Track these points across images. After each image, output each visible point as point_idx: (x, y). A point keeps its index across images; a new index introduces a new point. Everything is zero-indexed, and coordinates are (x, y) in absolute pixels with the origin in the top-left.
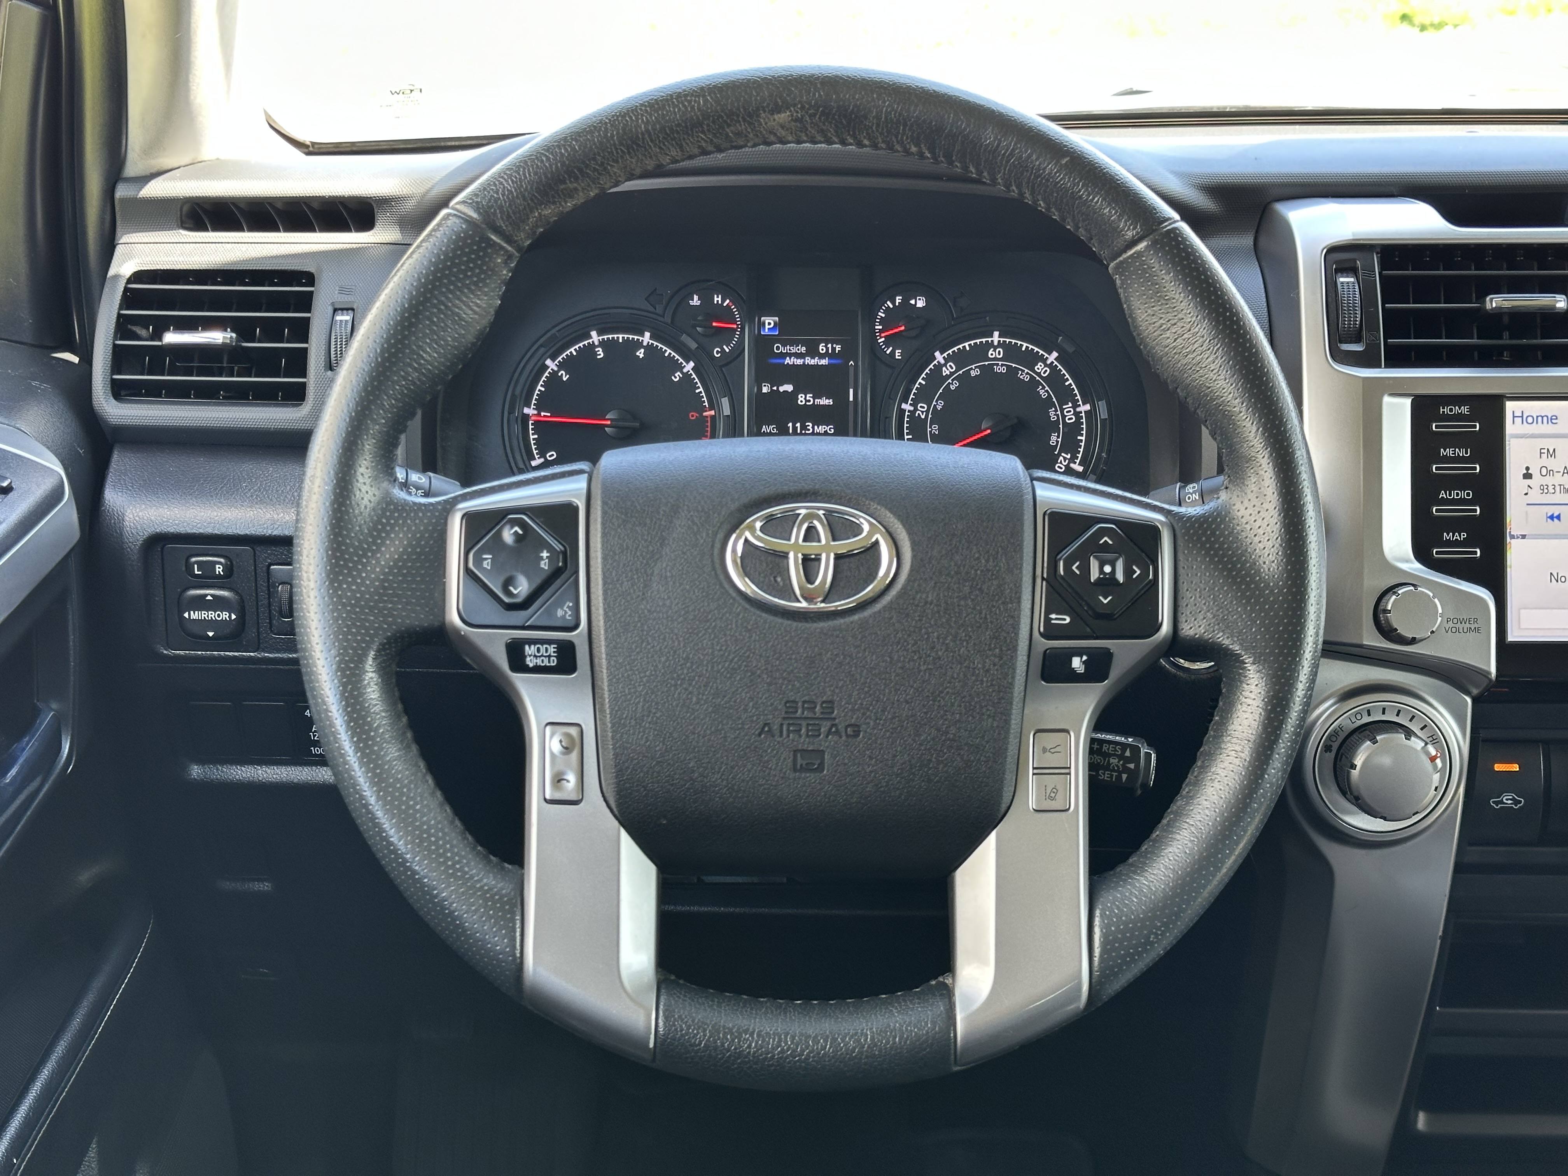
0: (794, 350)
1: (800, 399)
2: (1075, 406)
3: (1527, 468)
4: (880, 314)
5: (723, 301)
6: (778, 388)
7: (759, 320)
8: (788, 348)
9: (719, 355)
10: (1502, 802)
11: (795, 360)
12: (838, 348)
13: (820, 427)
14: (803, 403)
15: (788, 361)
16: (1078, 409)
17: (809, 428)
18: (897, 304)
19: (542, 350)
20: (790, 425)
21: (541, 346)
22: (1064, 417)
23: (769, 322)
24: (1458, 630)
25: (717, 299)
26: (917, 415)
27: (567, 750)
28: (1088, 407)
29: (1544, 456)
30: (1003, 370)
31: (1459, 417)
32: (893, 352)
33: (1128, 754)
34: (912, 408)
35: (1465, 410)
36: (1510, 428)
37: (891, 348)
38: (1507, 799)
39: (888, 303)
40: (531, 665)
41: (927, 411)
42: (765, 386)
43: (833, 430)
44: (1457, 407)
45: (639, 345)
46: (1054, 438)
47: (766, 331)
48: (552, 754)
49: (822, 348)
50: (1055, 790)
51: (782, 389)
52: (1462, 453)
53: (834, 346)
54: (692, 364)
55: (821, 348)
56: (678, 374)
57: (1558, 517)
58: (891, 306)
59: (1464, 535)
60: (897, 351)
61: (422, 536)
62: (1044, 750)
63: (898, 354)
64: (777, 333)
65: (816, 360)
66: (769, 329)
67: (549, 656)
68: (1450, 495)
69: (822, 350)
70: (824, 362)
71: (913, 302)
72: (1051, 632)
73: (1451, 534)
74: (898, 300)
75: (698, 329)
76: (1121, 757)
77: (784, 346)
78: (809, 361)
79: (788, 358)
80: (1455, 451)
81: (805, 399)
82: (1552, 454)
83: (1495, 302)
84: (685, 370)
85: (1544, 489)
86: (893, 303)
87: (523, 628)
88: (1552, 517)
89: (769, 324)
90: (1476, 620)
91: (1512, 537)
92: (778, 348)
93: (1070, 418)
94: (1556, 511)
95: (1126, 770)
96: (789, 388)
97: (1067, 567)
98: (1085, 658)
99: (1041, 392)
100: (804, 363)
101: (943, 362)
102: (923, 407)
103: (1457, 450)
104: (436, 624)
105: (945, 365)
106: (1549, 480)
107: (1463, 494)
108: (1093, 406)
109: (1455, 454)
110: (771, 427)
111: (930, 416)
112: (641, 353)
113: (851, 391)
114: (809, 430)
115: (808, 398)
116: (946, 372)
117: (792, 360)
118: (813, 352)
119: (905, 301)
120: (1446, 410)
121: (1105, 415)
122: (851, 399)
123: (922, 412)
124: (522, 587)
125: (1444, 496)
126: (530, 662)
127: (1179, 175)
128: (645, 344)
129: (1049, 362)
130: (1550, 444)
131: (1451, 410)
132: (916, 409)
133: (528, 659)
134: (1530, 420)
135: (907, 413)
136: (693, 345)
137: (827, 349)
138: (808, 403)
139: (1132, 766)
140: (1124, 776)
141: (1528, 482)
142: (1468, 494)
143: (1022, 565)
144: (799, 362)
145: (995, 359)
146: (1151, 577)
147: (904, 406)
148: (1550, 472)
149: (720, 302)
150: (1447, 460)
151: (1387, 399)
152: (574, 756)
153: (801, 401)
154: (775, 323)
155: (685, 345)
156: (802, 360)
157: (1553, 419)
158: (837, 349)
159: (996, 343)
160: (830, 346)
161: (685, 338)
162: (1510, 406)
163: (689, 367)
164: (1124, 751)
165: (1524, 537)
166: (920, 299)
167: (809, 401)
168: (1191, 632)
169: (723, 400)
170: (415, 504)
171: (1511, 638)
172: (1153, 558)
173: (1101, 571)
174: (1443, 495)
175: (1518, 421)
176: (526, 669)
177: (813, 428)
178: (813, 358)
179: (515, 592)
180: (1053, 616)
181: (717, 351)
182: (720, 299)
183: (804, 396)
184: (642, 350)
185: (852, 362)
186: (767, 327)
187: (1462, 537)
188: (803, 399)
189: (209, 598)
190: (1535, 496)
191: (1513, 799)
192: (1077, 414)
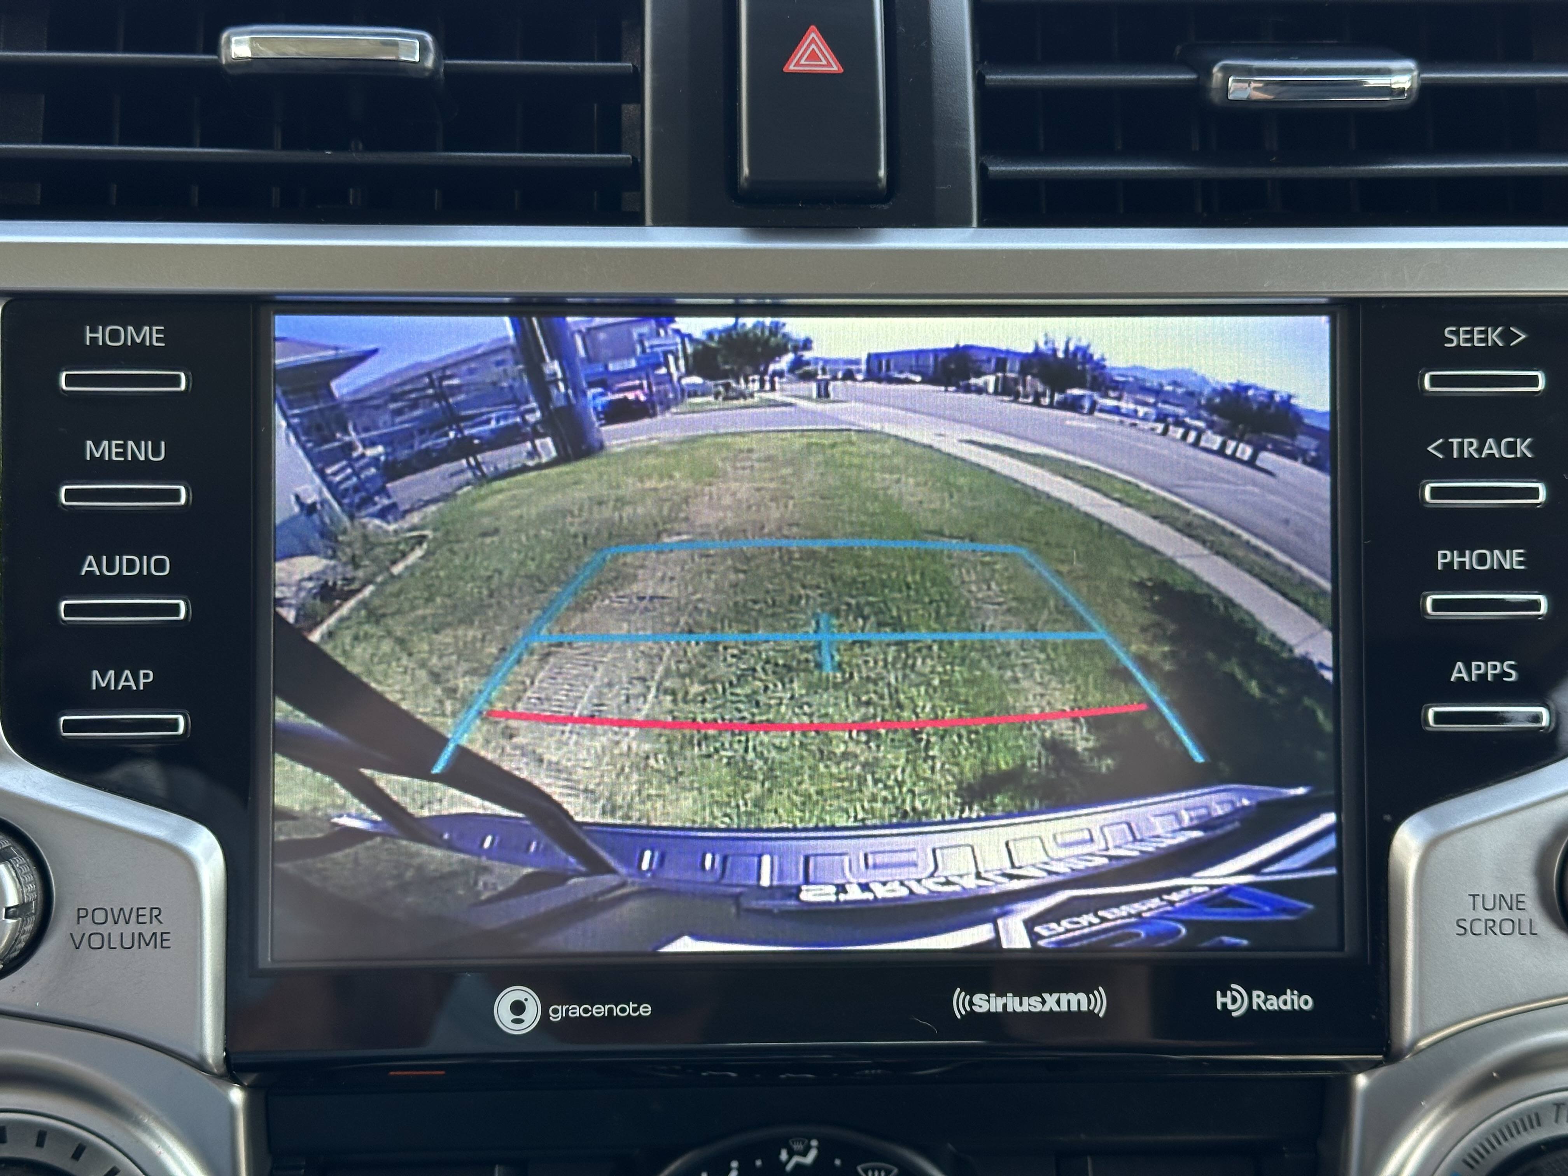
24: (106, 942)
31: (136, 355)
35: (150, 335)
44: (130, 328)
52: (143, 452)
59: (146, 677)
68: (111, 567)
73: (112, 673)
80: (124, 446)
83: (245, 45)
90: (156, 914)
103: (131, 443)
107: (145, 565)
109: (124, 454)
120: (102, 335)
125: (95, 568)
131: (114, 336)
142: (160, 565)
150: (103, 471)
171: (266, 959)
174: (90, 565)
187: (142, 681)
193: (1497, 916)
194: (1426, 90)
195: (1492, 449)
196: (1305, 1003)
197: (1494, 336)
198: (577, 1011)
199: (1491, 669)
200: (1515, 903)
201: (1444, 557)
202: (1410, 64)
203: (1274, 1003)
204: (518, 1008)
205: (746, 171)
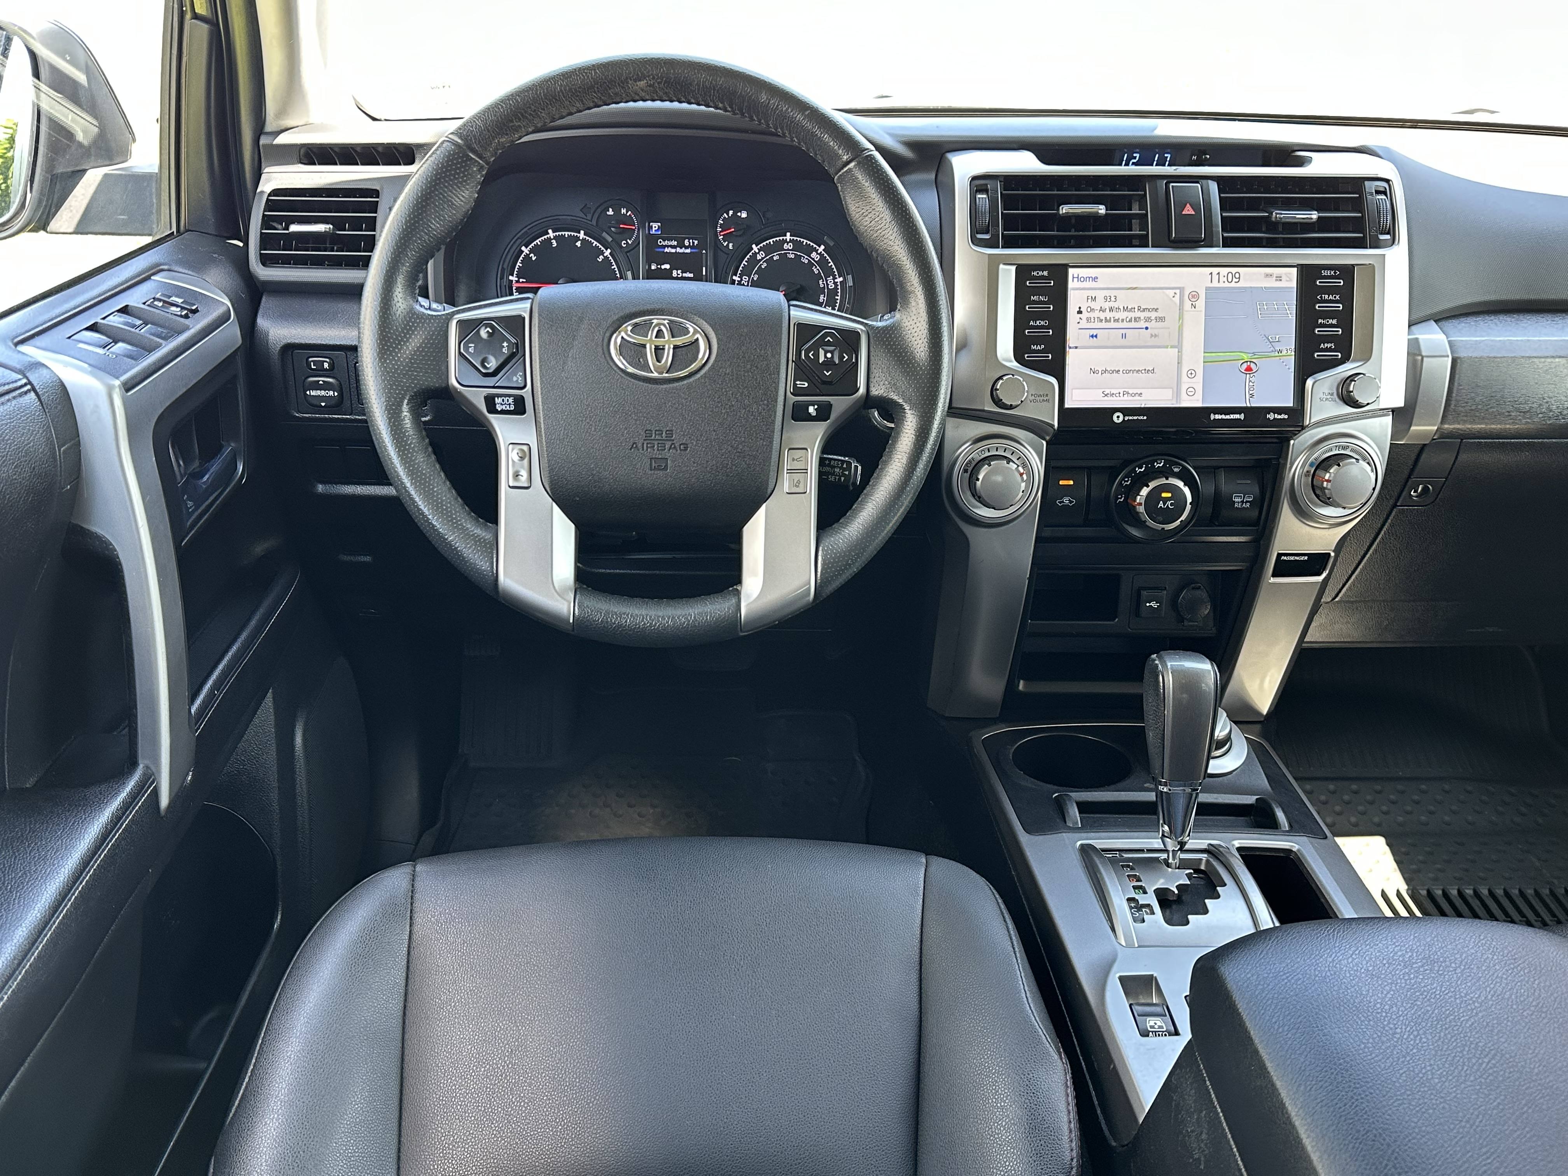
0: (670, 243)
2: (834, 278)
3: (1080, 308)
4: (720, 221)
5: (627, 212)
7: (649, 225)
8: (666, 242)
9: (625, 245)
10: (1063, 502)
12: (696, 242)
15: (666, 250)
16: (836, 280)
18: (730, 216)
19: (520, 241)
21: (518, 238)
22: (828, 285)
23: (655, 226)
24: (1036, 401)
25: (623, 211)
27: (522, 458)
28: (841, 279)
29: (1089, 300)
30: (792, 256)
31: (1043, 278)
32: (728, 245)
33: (845, 466)
35: (1045, 273)
36: (1071, 285)
37: (726, 243)
38: (1066, 500)
39: (725, 214)
40: (499, 410)
41: (748, 282)
44: (1041, 272)
45: (578, 239)
46: (822, 297)
47: (653, 232)
48: (513, 461)
49: (686, 243)
50: (799, 482)
51: (663, 267)
52: (1043, 299)
53: (694, 241)
54: (609, 251)
56: (601, 257)
57: (1096, 336)
58: (726, 217)
59: (1043, 347)
60: (730, 244)
61: (433, 334)
62: (793, 460)
63: (731, 247)
64: (660, 233)
65: (683, 250)
67: (510, 404)
68: (1036, 323)
70: (688, 251)
71: (739, 214)
72: (797, 392)
73: (1035, 346)
74: (731, 212)
75: (613, 229)
76: (841, 468)
77: (664, 241)
78: (679, 250)
79: (666, 248)
80: (1039, 297)
82: (1094, 299)
83: (1064, 209)
84: (605, 255)
85: (1088, 320)
86: (728, 214)
87: (494, 387)
88: (1092, 336)
90: (1047, 395)
91: (1070, 348)
92: (661, 242)
93: (832, 286)
94: (1094, 332)
95: (844, 475)
96: (667, 266)
97: (807, 355)
98: (816, 407)
99: (815, 270)
101: (757, 251)
102: (746, 279)
103: (1041, 297)
104: (444, 385)
105: (759, 253)
106: (1092, 315)
107: (1043, 323)
108: (844, 278)
109: (1039, 299)
112: (578, 244)
113: (704, 268)
116: (759, 257)
117: (669, 249)
118: (682, 246)
119: (735, 214)
120: (1035, 273)
121: (851, 284)
122: (704, 273)
124: (492, 364)
125: (1033, 323)
126: (499, 408)
127: (892, 135)
128: (581, 238)
129: (819, 252)
130: (1093, 293)
131: (1038, 273)
132: (742, 280)
133: (497, 406)
134: (1082, 279)
136: (610, 239)
137: (690, 243)
139: (847, 473)
140: (843, 479)
141: (1080, 315)
142: (1046, 323)
143: (780, 353)
144: (673, 251)
145: (788, 250)
146: (854, 360)
147: (734, 278)
148: (1092, 310)
149: (625, 213)
150: (1035, 302)
151: (1002, 266)
152: (526, 461)
154: (658, 227)
155: (604, 238)
156: (675, 250)
157: (1095, 279)
159: (788, 240)
160: (691, 241)
161: (604, 235)
162: (1071, 271)
163: (607, 253)
164: (842, 465)
165: (1076, 348)
166: (743, 213)
168: (876, 393)
169: (627, 272)
170: (429, 315)
171: (1067, 406)
172: (856, 350)
173: (825, 357)
174: (1031, 323)
175: (1076, 280)
176: (496, 412)
178: (681, 248)
179: (488, 366)
180: (798, 382)
181: (624, 243)
182: (625, 211)
184: (579, 242)
185: (704, 251)
186: (654, 229)
189: (321, 382)
190: (1084, 324)
191: (1069, 500)
192: (835, 283)
193: (1328, 397)
194: (1319, 217)
195: (1331, 297)
196: (1286, 417)
197: (1332, 273)
198: (1131, 418)
199: (1329, 345)
200: (1332, 394)
201: (1320, 321)
202: (1316, 212)
203: (1279, 417)
204: (1118, 417)
205: (1174, 235)
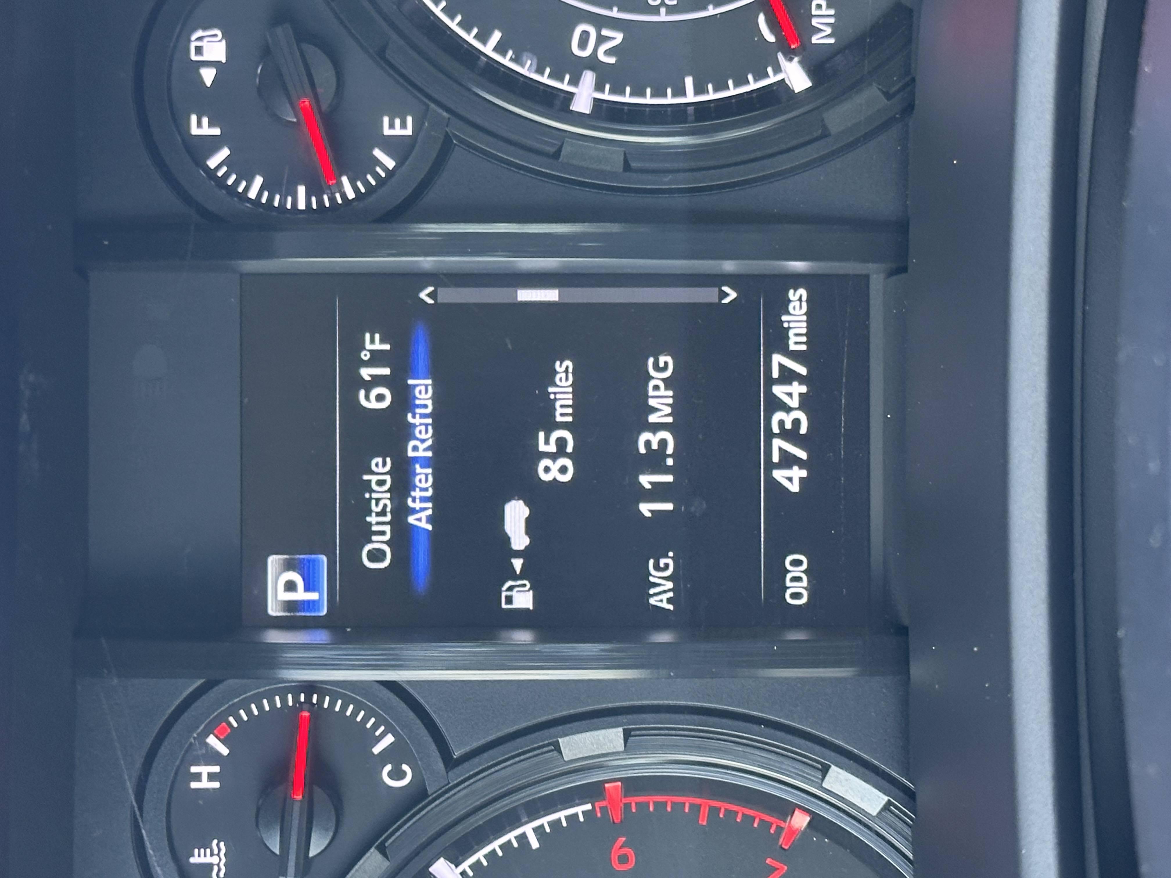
0: (379, 500)
1: (554, 474)
4: (252, 194)
5: (213, 757)
6: (518, 554)
7: (279, 624)
8: (372, 519)
9: (405, 767)
11: (417, 494)
13: (652, 402)
14: (568, 463)
15: (420, 521)
17: (655, 439)
18: (217, 131)
20: (646, 508)
25: (205, 778)
26: (612, 60)
34: (589, 78)
37: (377, 153)
39: (212, 163)
41: (600, 22)
42: (509, 600)
43: (662, 359)
49: (371, 400)
51: (521, 540)
53: (365, 356)
55: (373, 405)
58: (225, 152)
60: (387, 131)
64: (324, 559)
65: (417, 421)
66: (308, 588)
69: (380, 398)
70: (425, 393)
71: (208, 75)
74: (202, 127)
77: (367, 534)
78: (421, 444)
79: (411, 520)
81: (553, 457)
86: (213, 145)
89: (290, 586)
100: (425, 463)
102: (585, 35)
110: (655, 576)
111: (615, 13)
113: (525, 295)
114: (663, 443)
115: (552, 448)
117: (418, 505)
118: (387, 431)
119: (207, 103)
122: (551, 295)
123: (601, 39)
132: (592, 63)
135: (606, 96)
137: (377, 381)
138: (570, 449)
144: (422, 478)
149: (216, 769)
153: (563, 470)
154: (289, 566)
156: (418, 469)
158: (378, 346)
160: (366, 373)
166: (199, 50)
167: (561, 443)
169: (568, 754)
177: (656, 428)
178: (410, 430)
181: (390, 775)
182: (204, 770)
183: (545, 462)
185: (423, 295)
186: (301, 595)
188: (555, 467)
